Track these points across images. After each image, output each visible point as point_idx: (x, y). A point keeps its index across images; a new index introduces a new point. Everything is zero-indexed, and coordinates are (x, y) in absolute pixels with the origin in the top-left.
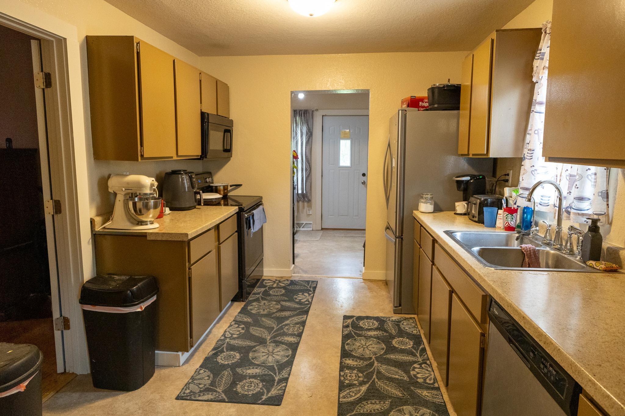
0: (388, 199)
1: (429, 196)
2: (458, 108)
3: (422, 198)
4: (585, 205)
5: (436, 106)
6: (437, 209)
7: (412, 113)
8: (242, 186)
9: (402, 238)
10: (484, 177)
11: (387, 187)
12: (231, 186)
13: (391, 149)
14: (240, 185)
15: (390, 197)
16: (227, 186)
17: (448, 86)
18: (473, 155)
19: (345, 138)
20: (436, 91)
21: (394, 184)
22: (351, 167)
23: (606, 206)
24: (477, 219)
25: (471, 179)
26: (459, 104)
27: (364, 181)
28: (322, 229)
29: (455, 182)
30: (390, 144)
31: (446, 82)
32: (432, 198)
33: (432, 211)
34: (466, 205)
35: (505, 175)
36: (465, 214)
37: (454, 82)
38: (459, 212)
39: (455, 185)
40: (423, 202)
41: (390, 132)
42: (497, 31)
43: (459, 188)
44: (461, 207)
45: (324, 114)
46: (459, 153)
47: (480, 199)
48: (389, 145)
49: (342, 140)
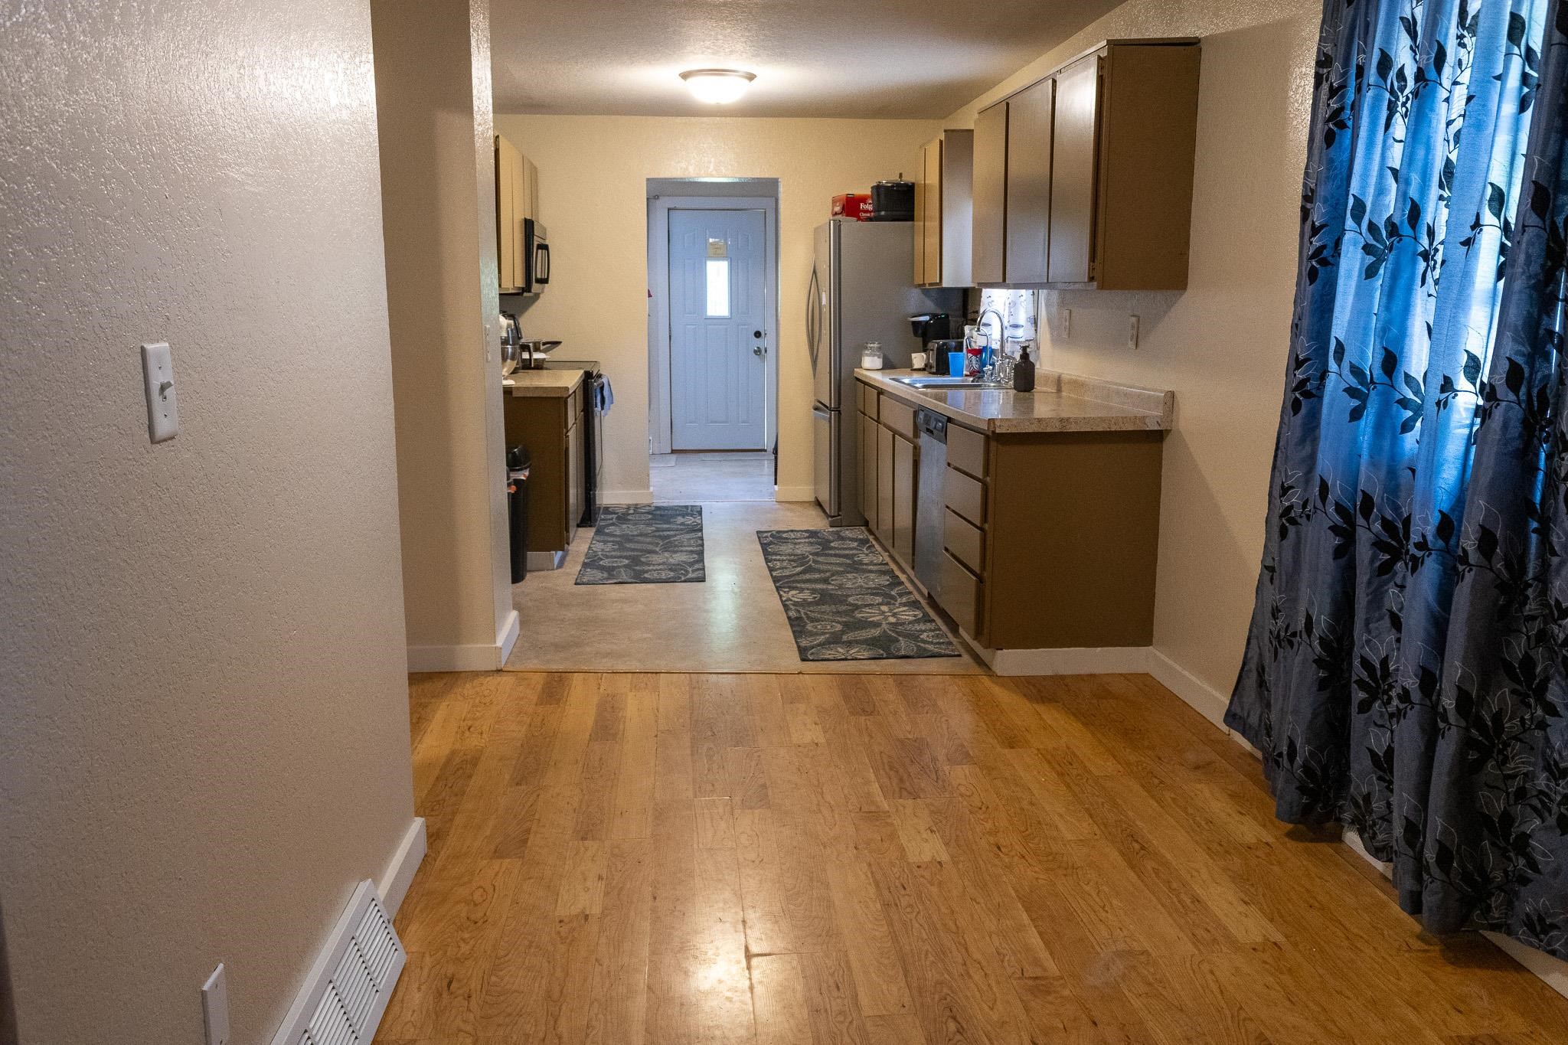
0: (814, 361)
1: (876, 345)
2: (911, 218)
3: (866, 348)
4: (1020, 333)
5: (883, 213)
6: (888, 366)
7: (849, 224)
8: (562, 344)
9: (839, 411)
10: (947, 316)
11: (813, 336)
12: (544, 344)
13: (818, 279)
14: (557, 343)
15: (820, 355)
16: (539, 343)
17: (898, 185)
18: (930, 284)
19: (717, 257)
20: (882, 190)
21: (825, 332)
22: (731, 318)
23: (1034, 332)
24: (934, 370)
25: (930, 320)
26: (913, 211)
27: (758, 348)
28: (673, 452)
29: (910, 323)
30: (817, 271)
31: (895, 178)
32: (880, 348)
33: (881, 367)
34: (925, 356)
35: (974, 312)
36: (924, 370)
37: (908, 179)
38: (915, 367)
39: (911, 328)
40: (867, 355)
41: (816, 250)
42: (945, 131)
43: (916, 334)
44: (918, 359)
45: (673, 207)
46: (915, 283)
47: (938, 343)
48: (815, 272)
49: (711, 260)
